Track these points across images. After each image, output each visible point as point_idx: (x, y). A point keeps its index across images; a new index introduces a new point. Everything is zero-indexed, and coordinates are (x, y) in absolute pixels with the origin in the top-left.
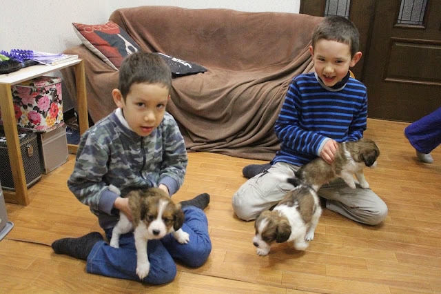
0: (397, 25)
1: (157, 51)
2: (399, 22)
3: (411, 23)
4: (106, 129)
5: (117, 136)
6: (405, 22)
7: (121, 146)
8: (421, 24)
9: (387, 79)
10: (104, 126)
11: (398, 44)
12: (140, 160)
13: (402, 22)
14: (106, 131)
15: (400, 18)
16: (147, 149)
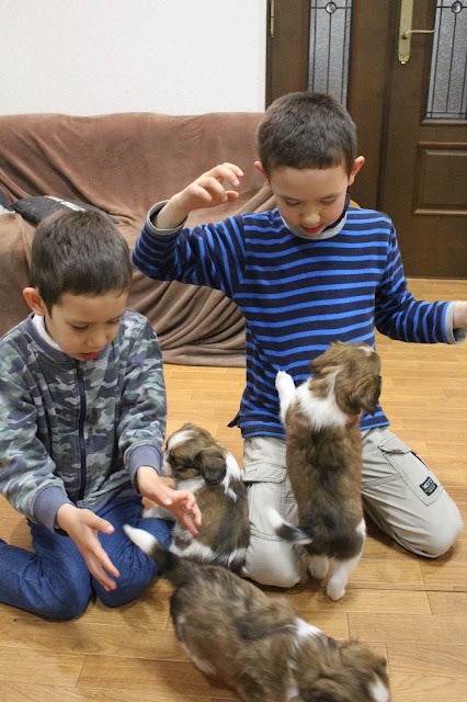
0: (425, 121)
1: (42, 193)
2: (429, 115)
3: (448, 116)
4: (14, 347)
5: (33, 358)
6: (439, 116)
7: (40, 375)
8: (464, 116)
9: (418, 211)
10: (9, 342)
11: (430, 153)
12: (76, 401)
13: (434, 116)
14: (13, 349)
15: (429, 110)
16: (89, 382)
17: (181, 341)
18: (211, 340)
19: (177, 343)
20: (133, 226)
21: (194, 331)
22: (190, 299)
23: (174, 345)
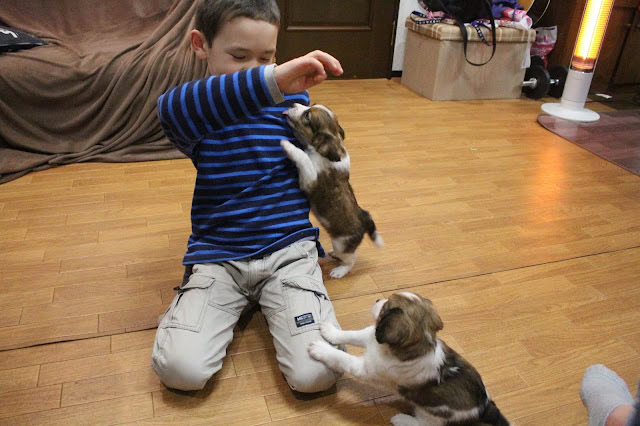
17: (126, 142)
18: (151, 139)
19: (123, 144)
20: (64, 46)
21: (137, 132)
22: (129, 106)
23: (120, 146)
